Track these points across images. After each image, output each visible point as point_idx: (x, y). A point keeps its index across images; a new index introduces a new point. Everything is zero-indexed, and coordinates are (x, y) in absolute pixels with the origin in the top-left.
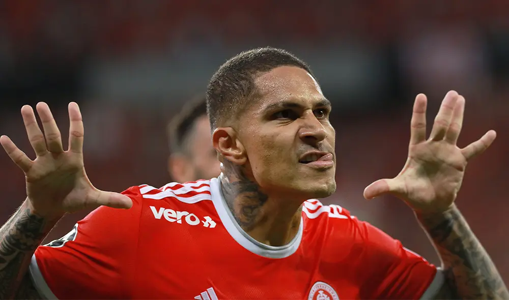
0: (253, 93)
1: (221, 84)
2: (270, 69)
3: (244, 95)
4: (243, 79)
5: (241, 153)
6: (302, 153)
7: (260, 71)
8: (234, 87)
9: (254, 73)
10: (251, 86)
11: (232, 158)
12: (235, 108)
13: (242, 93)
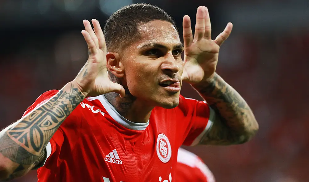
0: (136, 35)
1: (116, 24)
2: (149, 21)
3: (130, 35)
4: (131, 24)
5: (121, 71)
6: (162, 79)
7: (142, 21)
8: (124, 29)
9: (139, 22)
10: (136, 30)
11: (114, 73)
12: (122, 42)
13: (129, 34)
